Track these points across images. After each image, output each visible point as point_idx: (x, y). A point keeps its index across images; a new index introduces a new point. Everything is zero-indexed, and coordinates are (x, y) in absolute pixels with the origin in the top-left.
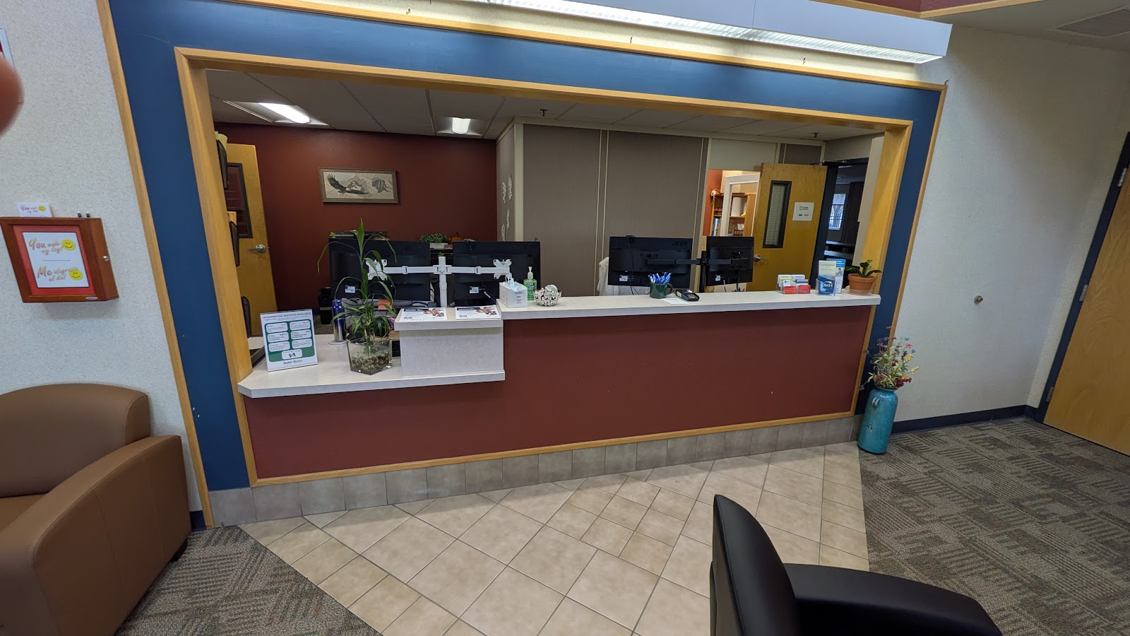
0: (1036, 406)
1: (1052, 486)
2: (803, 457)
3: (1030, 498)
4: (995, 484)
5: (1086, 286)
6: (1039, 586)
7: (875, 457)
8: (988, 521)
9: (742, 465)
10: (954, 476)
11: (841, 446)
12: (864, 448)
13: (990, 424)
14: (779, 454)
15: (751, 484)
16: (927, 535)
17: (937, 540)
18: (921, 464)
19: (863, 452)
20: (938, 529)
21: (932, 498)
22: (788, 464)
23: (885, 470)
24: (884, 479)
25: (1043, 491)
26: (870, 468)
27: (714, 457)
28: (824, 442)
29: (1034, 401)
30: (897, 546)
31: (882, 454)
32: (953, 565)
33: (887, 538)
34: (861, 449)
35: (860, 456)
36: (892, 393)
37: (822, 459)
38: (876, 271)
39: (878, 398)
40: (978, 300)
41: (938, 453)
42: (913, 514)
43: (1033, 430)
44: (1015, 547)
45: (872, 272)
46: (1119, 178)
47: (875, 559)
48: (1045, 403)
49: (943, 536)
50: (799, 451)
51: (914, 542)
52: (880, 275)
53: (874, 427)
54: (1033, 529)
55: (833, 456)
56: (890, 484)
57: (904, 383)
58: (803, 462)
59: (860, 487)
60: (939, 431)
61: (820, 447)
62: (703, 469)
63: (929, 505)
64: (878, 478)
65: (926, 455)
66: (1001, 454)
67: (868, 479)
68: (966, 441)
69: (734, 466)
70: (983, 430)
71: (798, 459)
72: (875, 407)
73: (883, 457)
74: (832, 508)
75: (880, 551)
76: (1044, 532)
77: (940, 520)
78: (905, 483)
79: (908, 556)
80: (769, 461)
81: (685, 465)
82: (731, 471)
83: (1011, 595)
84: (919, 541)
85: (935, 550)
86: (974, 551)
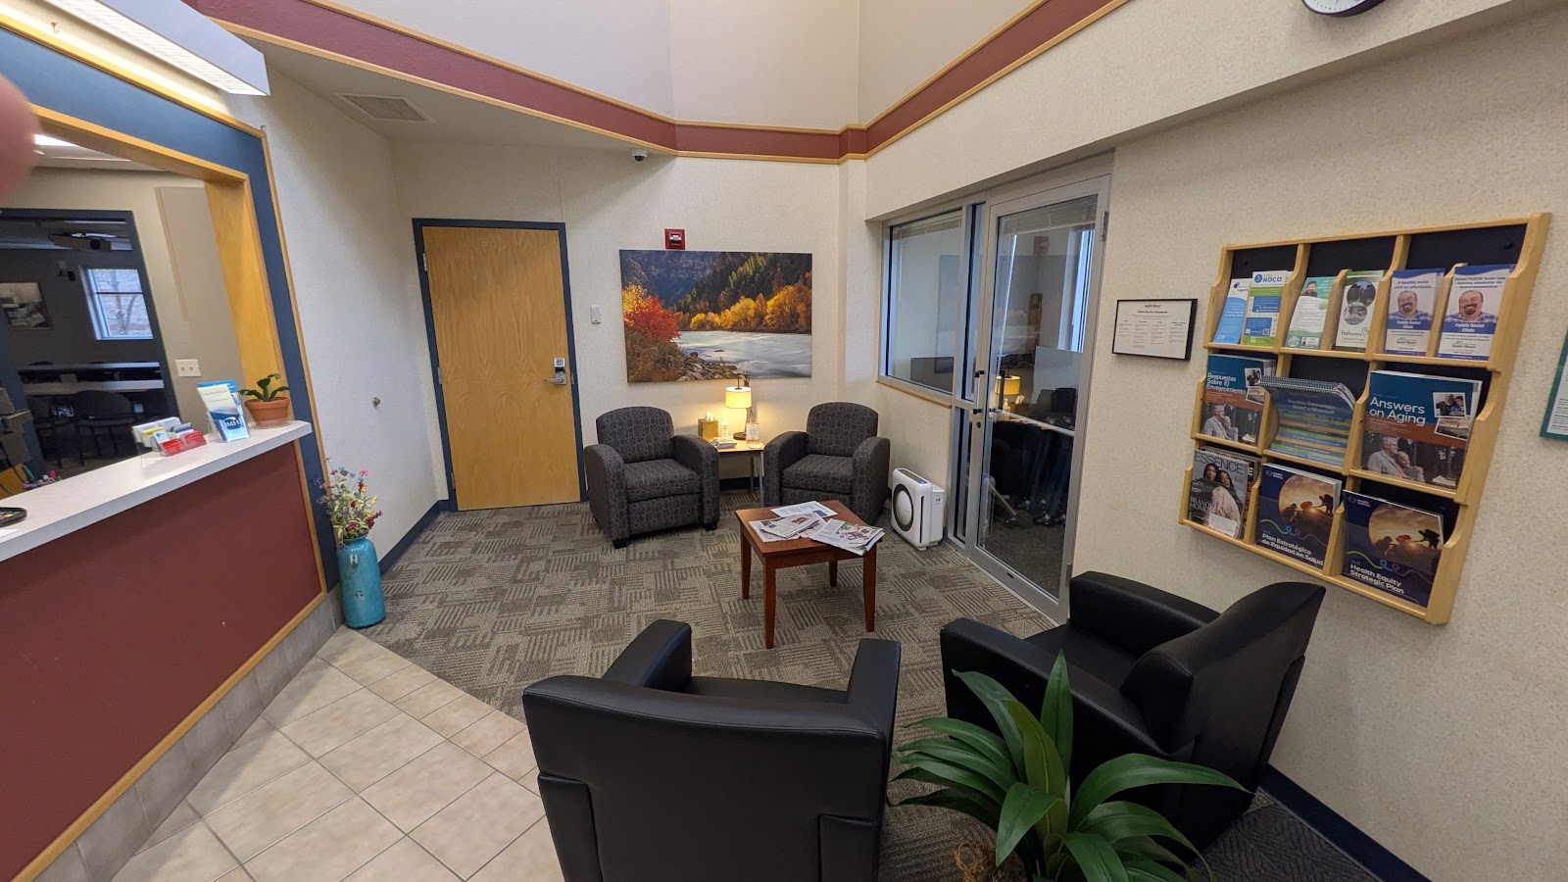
0: (447, 498)
1: (516, 554)
2: (307, 687)
3: (518, 571)
4: (489, 578)
5: (439, 369)
6: (585, 622)
7: (380, 627)
8: (516, 607)
9: (241, 764)
10: (457, 593)
11: (335, 642)
12: (361, 625)
13: (428, 533)
14: (273, 708)
15: (291, 769)
16: (502, 652)
17: (512, 649)
18: (424, 602)
19: (363, 630)
20: (502, 640)
21: (468, 622)
22: (303, 708)
23: (406, 631)
24: (416, 639)
25: (517, 561)
26: (393, 639)
27: (181, 796)
28: (312, 653)
29: (443, 494)
30: (499, 678)
31: (384, 618)
32: (541, 655)
33: (484, 681)
34: (358, 629)
35: (369, 637)
36: (364, 539)
37: (332, 671)
38: (281, 389)
39: (354, 553)
40: (376, 403)
41: (424, 582)
42: (474, 646)
43: (457, 521)
44: (549, 610)
45: (275, 392)
46: (423, 264)
47: (499, 703)
48: (452, 491)
49: (513, 642)
50: (294, 684)
51: (502, 664)
52: (287, 394)
53: (365, 592)
54: (542, 591)
55: (341, 657)
56: (426, 638)
57: (375, 520)
58: (316, 691)
59: (407, 663)
60: (401, 563)
61: (311, 662)
62: (184, 826)
63: (474, 628)
64: (410, 642)
65: (419, 591)
66: (464, 552)
67: (403, 649)
68: (429, 558)
69: (232, 774)
70: (429, 541)
71: (307, 693)
72: (355, 566)
73: (388, 620)
74: (411, 703)
75: (493, 695)
76: (548, 587)
77: (495, 633)
78: (436, 628)
79: (512, 677)
80: (272, 727)
81: (134, 858)
82: (235, 785)
83: (583, 641)
84: (504, 660)
85: (520, 656)
86: (537, 635)
